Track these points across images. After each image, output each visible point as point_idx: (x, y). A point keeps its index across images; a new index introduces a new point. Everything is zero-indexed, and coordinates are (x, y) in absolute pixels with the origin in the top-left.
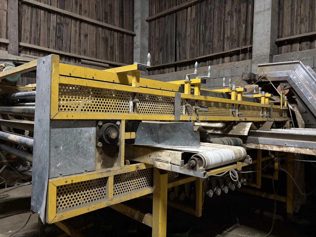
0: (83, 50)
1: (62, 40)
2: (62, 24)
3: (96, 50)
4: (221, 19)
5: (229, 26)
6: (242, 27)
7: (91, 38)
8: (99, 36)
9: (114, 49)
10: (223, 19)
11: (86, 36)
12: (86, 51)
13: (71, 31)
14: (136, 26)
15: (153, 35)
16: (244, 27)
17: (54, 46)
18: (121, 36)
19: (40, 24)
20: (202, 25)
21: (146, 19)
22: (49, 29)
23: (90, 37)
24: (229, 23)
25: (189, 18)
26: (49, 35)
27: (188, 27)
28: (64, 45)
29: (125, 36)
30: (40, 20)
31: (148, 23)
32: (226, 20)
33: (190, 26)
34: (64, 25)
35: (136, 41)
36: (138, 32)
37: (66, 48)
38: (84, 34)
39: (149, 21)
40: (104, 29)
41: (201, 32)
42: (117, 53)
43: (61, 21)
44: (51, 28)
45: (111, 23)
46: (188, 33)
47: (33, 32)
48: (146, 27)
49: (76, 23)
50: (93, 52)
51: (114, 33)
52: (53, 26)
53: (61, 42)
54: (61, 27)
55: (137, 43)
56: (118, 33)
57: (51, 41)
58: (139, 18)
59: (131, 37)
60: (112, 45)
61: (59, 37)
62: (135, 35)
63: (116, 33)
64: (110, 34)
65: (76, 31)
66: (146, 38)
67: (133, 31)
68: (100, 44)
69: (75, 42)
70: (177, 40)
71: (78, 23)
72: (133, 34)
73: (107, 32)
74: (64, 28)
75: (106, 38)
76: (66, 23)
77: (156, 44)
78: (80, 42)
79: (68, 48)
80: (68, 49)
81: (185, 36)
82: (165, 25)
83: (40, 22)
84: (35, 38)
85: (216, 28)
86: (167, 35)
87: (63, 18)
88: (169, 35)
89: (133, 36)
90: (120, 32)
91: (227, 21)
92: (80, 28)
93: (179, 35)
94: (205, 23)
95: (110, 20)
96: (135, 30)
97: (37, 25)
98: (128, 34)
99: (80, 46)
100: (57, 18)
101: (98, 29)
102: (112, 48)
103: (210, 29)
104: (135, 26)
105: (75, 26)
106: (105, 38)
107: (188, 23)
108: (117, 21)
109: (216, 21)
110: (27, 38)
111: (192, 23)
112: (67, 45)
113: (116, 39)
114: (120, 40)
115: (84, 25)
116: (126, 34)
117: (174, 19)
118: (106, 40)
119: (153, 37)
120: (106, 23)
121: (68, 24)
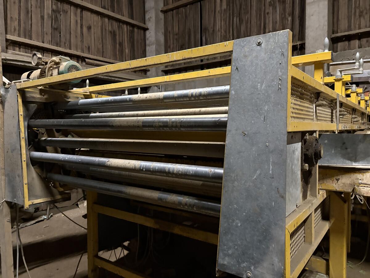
0: (86, 47)
1: (60, 33)
2: (59, 12)
3: (103, 46)
4: (260, 10)
5: (271, 19)
6: (288, 21)
7: (96, 31)
8: (105, 29)
9: (124, 46)
10: (263, 10)
11: (89, 28)
12: (91, 47)
13: (70, 22)
14: (149, 18)
15: (170, 29)
16: (290, 20)
17: (49, 41)
18: (130, 30)
19: (31, 11)
20: (236, 17)
21: (161, 10)
22: (42, 18)
23: (94, 29)
24: (271, 15)
25: (218, 8)
26: (43, 26)
27: (217, 19)
28: (63, 39)
29: (136, 30)
30: (31, 6)
31: (163, 14)
32: (267, 11)
33: (220, 18)
34: (61, 13)
35: (150, 37)
36: (151, 25)
37: (65, 43)
38: (87, 26)
39: (164, 12)
40: (111, 21)
41: (235, 26)
42: (127, 51)
43: (57, 7)
44: (46, 17)
45: (119, 12)
46: (218, 27)
47: (22, 22)
48: (161, 19)
49: (77, 10)
50: (98, 49)
51: (123, 26)
52: (48, 14)
53: (59, 36)
54: (58, 16)
55: (150, 39)
56: (127, 26)
57: (46, 34)
58: (153, 8)
59: (142, 32)
60: (121, 41)
61: (56, 29)
62: (147, 29)
63: (125, 26)
64: (119, 27)
65: (77, 21)
66: (162, 33)
67: (145, 24)
68: (106, 40)
69: (76, 36)
70: (202, 35)
71: (79, 10)
72: (145, 28)
73: (115, 24)
74: (62, 17)
75: (114, 32)
76: (64, 10)
77: (175, 41)
78: (82, 35)
79: (68, 43)
80: (67, 45)
81: (214, 30)
82: (186, 17)
83: (31, 8)
84: (25, 29)
85: (254, 20)
86: (190, 29)
87: (59, 3)
88: (192, 29)
89: (145, 29)
90: (129, 25)
91: (268, 13)
92: (82, 17)
93: (206, 29)
94: (240, 15)
95: (117, 9)
96: (147, 22)
97: (28, 12)
98: (139, 28)
99: (82, 41)
100: (53, 4)
101: (104, 20)
102: (121, 44)
103: (247, 23)
104: (147, 17)
105: (76, 14)
106: (112, 32)
107: (217, 16)
108: (125, 10)
109: (254, 12)
110: (15, 30)
111: (222, 15)
112: (66, 40)
113: (126, 33)
114: (130, 35)
115: (86, 14)
116: (136, 27)
117: (198, 10)
118: (113, 34)
119: (171, 32)
120: (113, 12)
121: (67, 12)
